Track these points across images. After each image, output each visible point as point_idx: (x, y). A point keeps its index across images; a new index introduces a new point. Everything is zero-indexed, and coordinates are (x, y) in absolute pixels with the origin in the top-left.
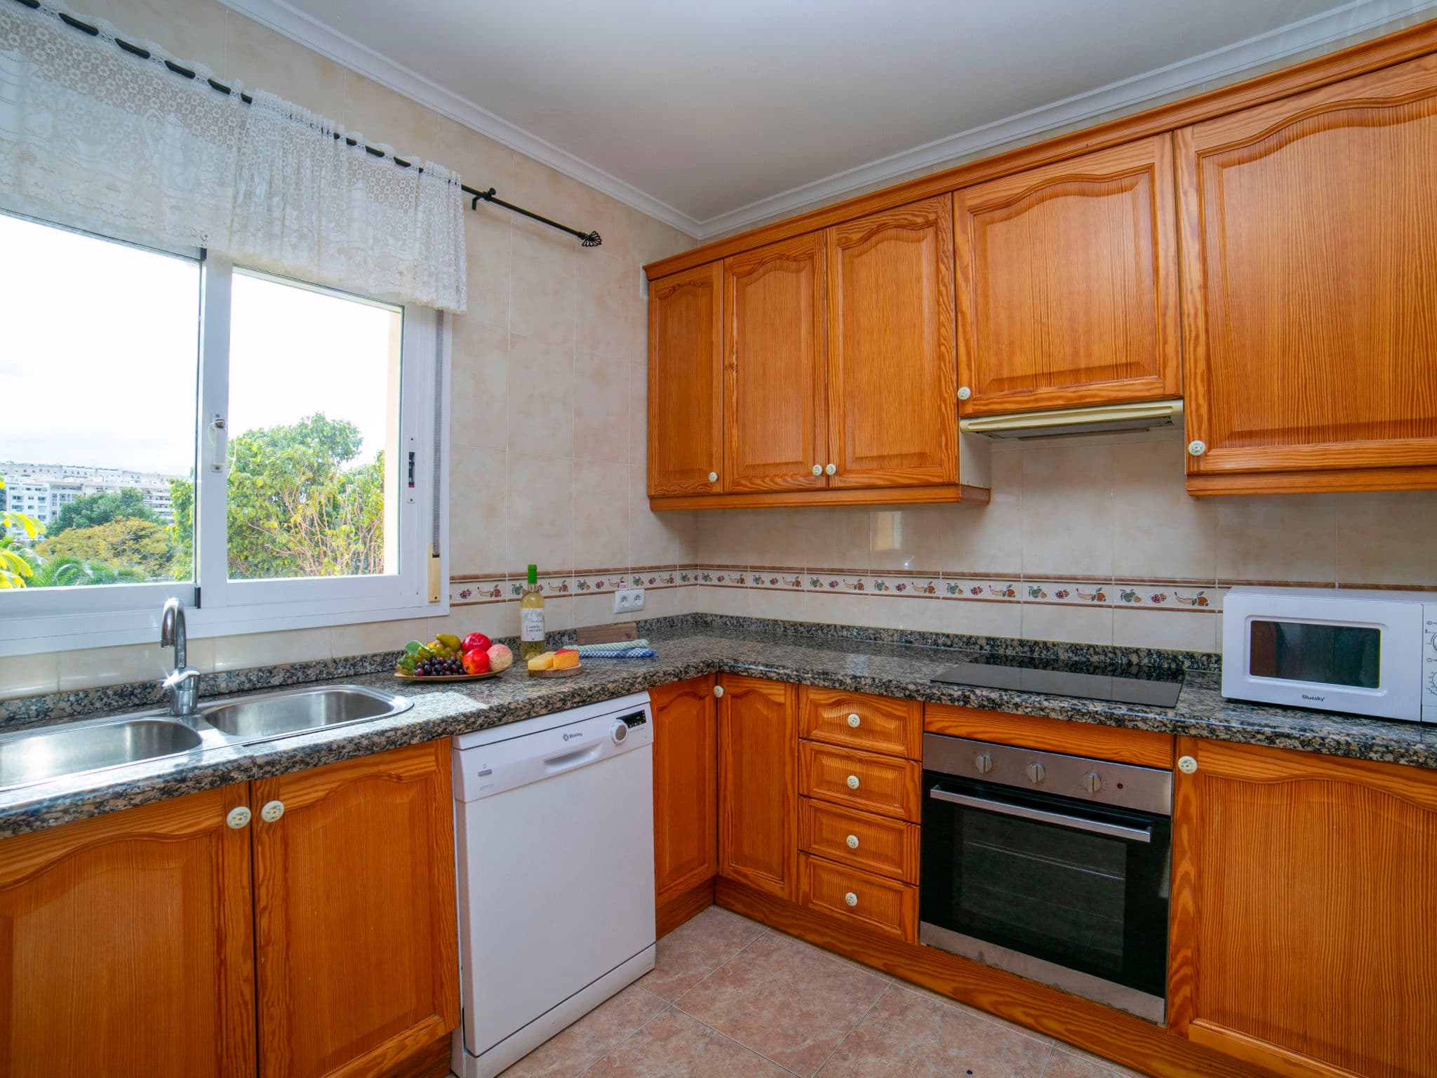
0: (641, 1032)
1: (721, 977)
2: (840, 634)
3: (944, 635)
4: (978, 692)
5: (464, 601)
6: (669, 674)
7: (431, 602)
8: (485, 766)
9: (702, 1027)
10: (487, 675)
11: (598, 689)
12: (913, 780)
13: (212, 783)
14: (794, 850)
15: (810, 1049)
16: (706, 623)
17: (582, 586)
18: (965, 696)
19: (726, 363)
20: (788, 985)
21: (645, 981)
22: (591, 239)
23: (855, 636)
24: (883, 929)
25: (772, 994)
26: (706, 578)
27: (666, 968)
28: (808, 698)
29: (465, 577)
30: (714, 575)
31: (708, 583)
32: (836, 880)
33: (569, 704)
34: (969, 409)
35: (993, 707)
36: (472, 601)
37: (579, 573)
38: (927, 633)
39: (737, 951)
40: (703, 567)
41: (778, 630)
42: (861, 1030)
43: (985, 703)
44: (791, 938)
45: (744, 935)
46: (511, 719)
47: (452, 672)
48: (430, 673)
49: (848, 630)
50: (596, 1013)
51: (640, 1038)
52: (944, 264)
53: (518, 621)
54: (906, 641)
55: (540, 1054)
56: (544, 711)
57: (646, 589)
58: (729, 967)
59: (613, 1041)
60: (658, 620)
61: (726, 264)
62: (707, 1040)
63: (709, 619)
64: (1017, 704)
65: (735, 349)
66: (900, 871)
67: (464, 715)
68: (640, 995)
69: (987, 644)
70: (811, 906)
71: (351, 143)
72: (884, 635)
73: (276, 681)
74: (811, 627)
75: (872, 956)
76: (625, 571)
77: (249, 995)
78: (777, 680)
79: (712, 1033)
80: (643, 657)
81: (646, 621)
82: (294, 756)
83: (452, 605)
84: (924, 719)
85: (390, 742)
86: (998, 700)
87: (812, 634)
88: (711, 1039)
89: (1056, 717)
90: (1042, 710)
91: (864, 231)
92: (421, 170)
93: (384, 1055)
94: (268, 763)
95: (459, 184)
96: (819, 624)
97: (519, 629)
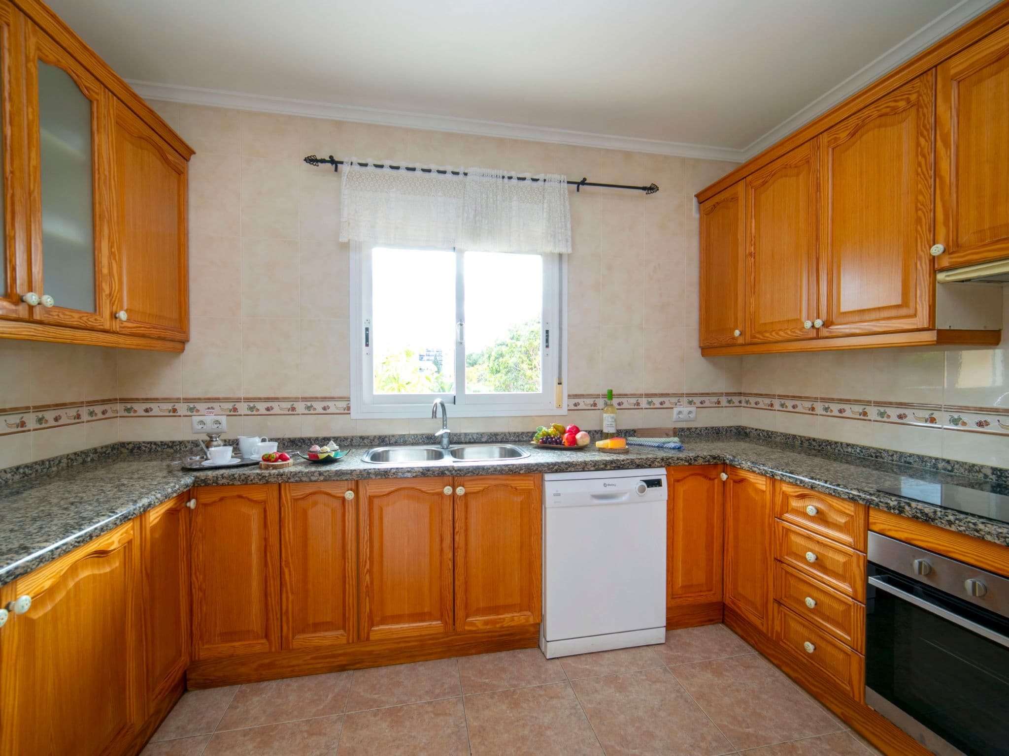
0: (641, 672)
1: (706, 666)
2: (846, 450)
3: (943, 460)
4: (914, 504)
5: (576, 408)
6: (682, 460)
7: (557, 408)
8: (557, 491)
9: (679, 686)
10: (574, 446)
11: (628, 461)
12: (859, 566)
13: (438, 474)
14: (771, 600)
15: (748, 735)
16: (746, 433)
17: (649, 403)
18: (900, 507)
19: (747, 252)
20: (753, 691)
21: (656, 648)
22: (651, 189)
23: (858, 453)
24: (835, 681)
25: (738, 691)
26: (747, 402)
27: (673, 646)
28: (781, 489)
29: (576, 395)
30: (753, 400)
31: (748, 406)
32: (800, 628)
33: (609, 467)
34: (945, 263)
35: (926, 520)
36: (580, 408)
37: (648, 395)
38: (926, 457)
39: (724, 656)
40: (745, 394)
41: (796, 442)
42: (798, 745)
43: (919, 515)
44: (772, 665)
45: (736, 649)
46: (573, 469)
47: (557, 443)
48: (546, 443)
49: (852, 448)
50: (620, 652)
51: (639, 675)
52: (924, 137)
53: (601, 421)
54: (905, 462)
55: (583, 658)
56: (592, 469)
57: (697, 407)
58: (715, 663)
59: (623, 669)
60: (706, 428)
61: (748, 182)
62: (679, 694)
63: (748, 431)
64: (950, 521)
65: (753, 242)
66: (849, 638)
67: (548, 463)
68: (649, 653)
69: (993, 474)
70: (781, 643)
71: (510, 178)
72: (885, 455)
73: (484, 440)
74: (822, 443)
75: (833, 703)
76: (682, 395)
77: (451, 566)
78: (759, 473)
79: (684, 692)
80: (674, 448)
81: (696, 428)
82: (469, 469)
83: (568, 410)
84: (868, 520)
85: (510, 470)
86: (931, 515)
87: (823, 448)
88: (682, 696)
89: (993, 541)
90: (977, 531)
91: (851, 127)
92: (545, 180)
93: (504, 619)
94: (459, 470)
95: (566, 181)
96: (828, 441)
97: (602, 425)
